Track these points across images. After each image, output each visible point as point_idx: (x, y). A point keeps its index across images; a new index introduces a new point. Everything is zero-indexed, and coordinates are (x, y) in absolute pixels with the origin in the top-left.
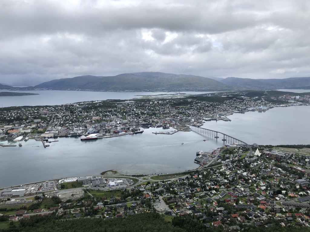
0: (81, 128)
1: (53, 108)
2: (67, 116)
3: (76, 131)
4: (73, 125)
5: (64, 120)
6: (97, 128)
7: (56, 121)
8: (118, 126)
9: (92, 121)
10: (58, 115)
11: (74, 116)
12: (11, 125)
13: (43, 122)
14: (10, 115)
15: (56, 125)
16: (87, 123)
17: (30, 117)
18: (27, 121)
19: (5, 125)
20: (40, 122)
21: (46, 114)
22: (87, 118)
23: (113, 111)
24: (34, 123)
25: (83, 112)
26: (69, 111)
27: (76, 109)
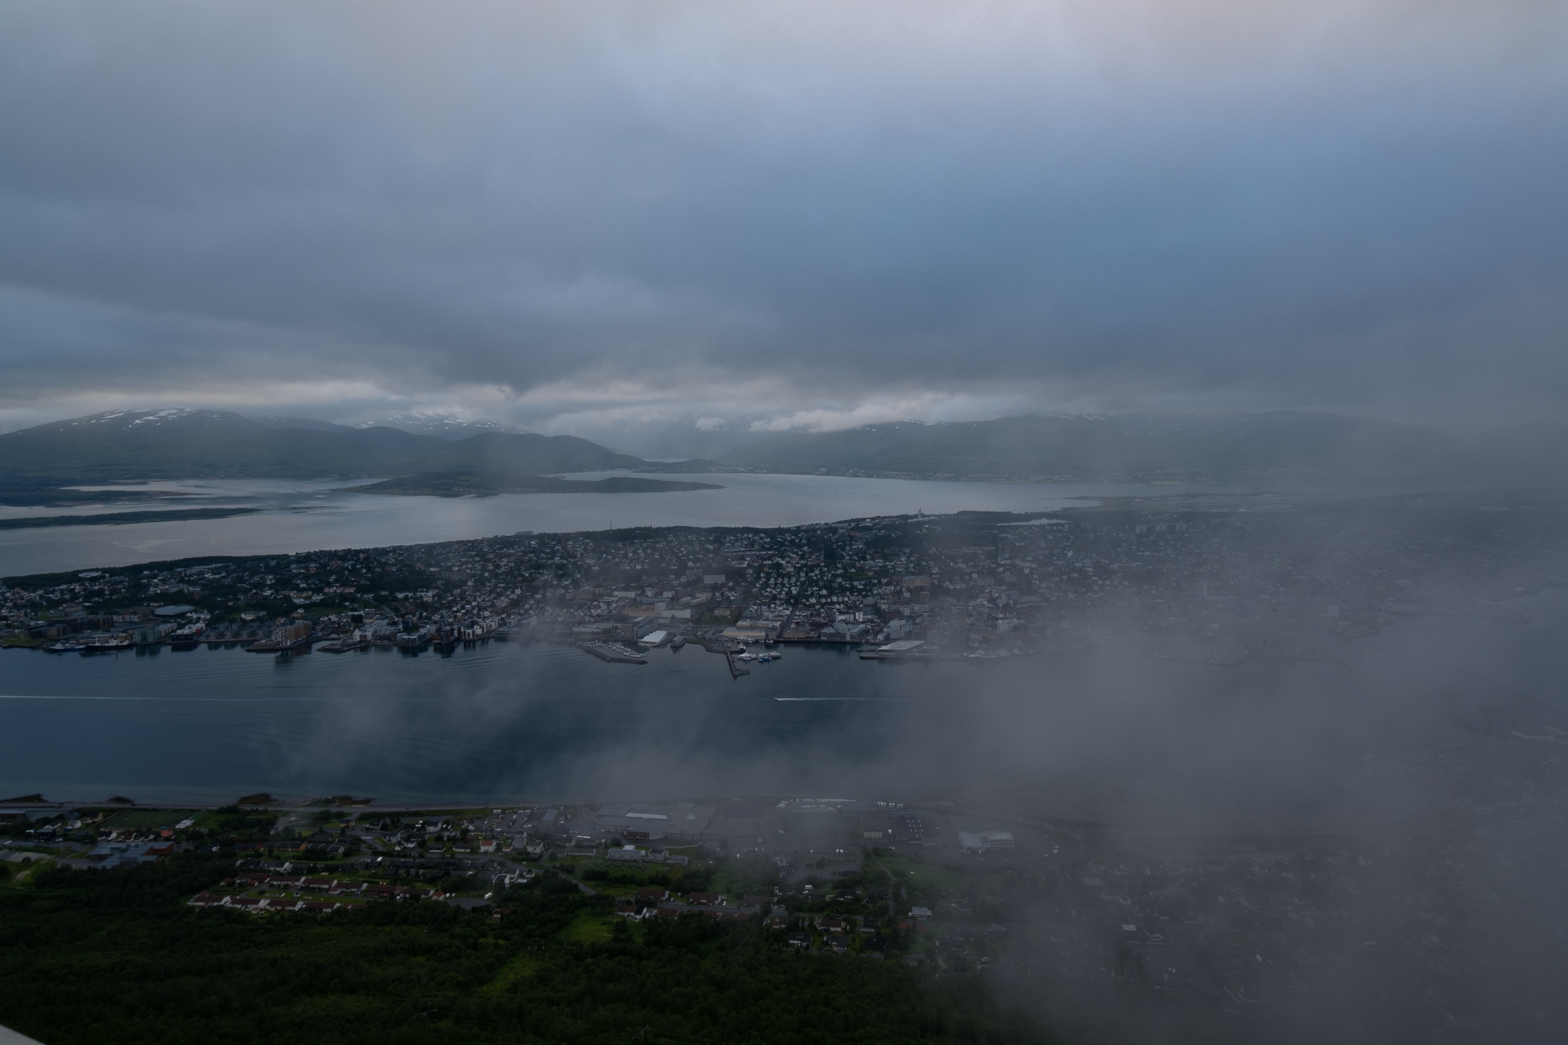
0: (861, 616)
1: (768, 536)
2: (811, 569)
3: (842, 628)
4: (832, 603)
5: (803, 583)
6: (918, 620)
7: (776, 584)
8: (1000, 616)
9: (900, 592)
10: (784, 562)
11: (838, 568)
12: (635, 589)
13: (731, 584)
14: (630, 555)
15: (774, 598)
16: (882, 597)
17: (690, 564)
18: (682, 580)
19: (616, 590)
20: (723, 585)
21: (743, 558)
22: (884, 581)
23: (983, 557)
24: (705, 589)
25: (868, 556)
26: (820, 549)
27: (845, 545)
